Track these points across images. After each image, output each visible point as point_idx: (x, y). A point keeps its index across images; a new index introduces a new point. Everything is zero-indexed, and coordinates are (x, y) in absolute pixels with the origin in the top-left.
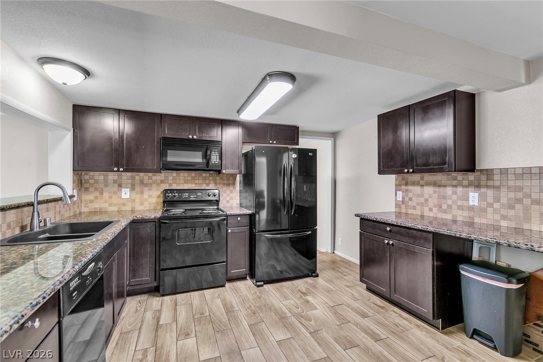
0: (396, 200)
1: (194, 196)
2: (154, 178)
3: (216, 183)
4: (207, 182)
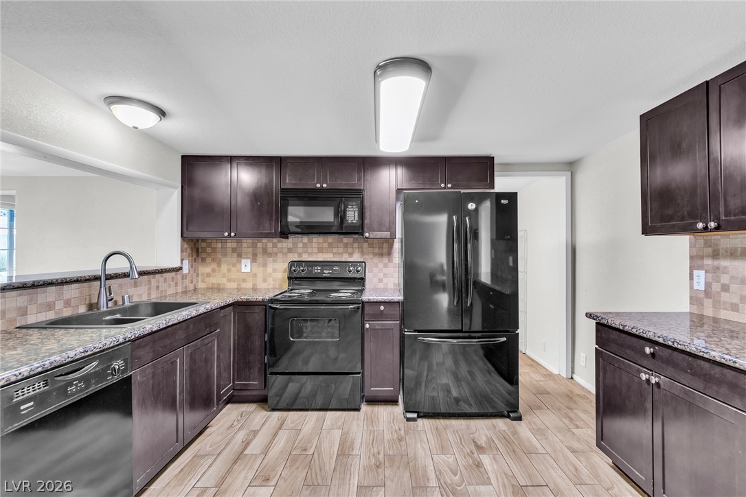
0: (691, 287)
1: (328, 271)
2: (279, 245)
3: (362, 253)
4: (350, 250)
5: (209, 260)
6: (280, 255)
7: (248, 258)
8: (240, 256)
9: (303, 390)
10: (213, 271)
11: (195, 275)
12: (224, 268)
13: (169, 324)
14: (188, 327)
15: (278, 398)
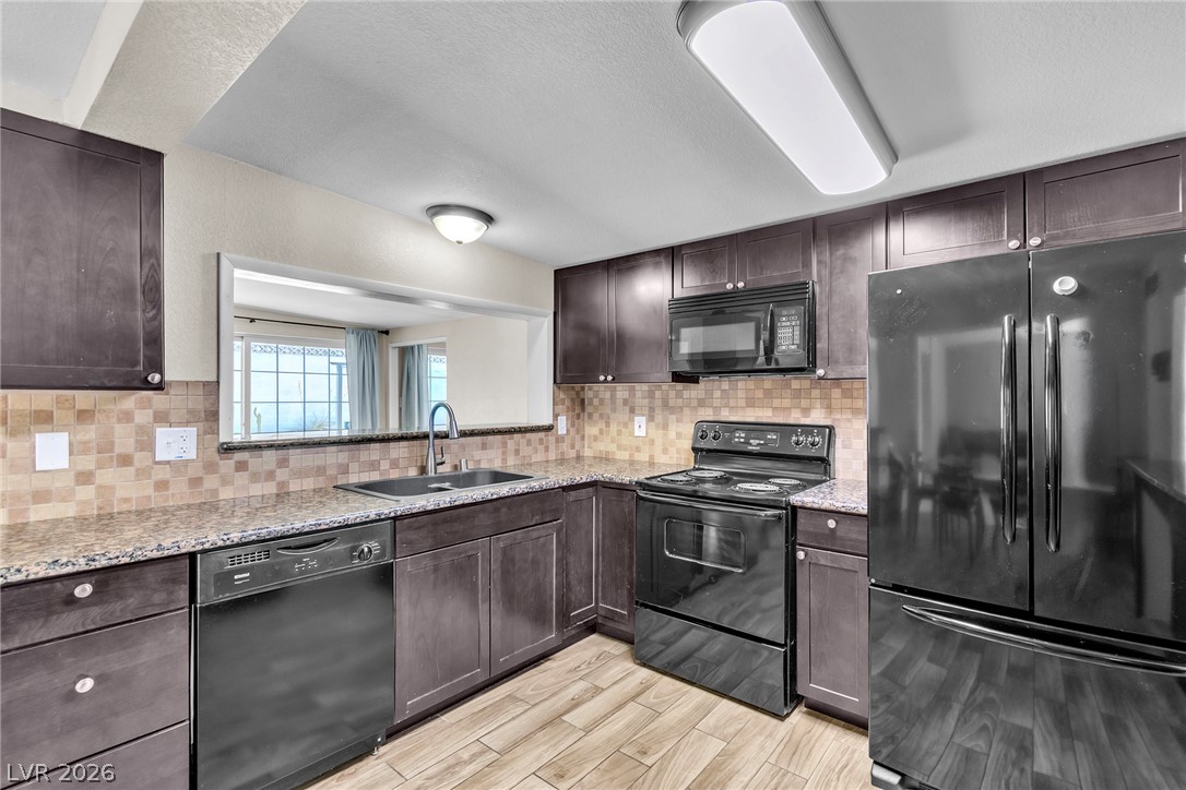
1: (758, 442)
2: (686, 394)
3: (829, 408)
4: (804, 403)
5: (596, 416)
6: (686, 411)
7: (643, 415)
8: (632, 411)
9: (706, 647)
10: (601, 432)
11: (578, 437)
12: (614, 427)
13: (456, 503)
14: (497, 510)
15: (664, 647)
